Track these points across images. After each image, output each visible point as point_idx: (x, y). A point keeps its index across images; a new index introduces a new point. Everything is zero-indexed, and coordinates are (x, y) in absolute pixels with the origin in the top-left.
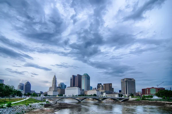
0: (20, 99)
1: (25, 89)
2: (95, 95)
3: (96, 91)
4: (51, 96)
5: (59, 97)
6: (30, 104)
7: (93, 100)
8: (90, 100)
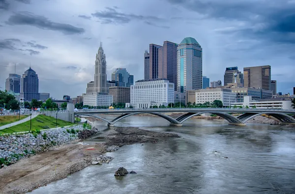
0: (14, 117)
1: (24, 91)
2: (218, 104)
3: (221, 93)
4: (92, 107)
5: (116, 110)
6: (43, 131)
7: (212, 119)
8: (203, 118)
